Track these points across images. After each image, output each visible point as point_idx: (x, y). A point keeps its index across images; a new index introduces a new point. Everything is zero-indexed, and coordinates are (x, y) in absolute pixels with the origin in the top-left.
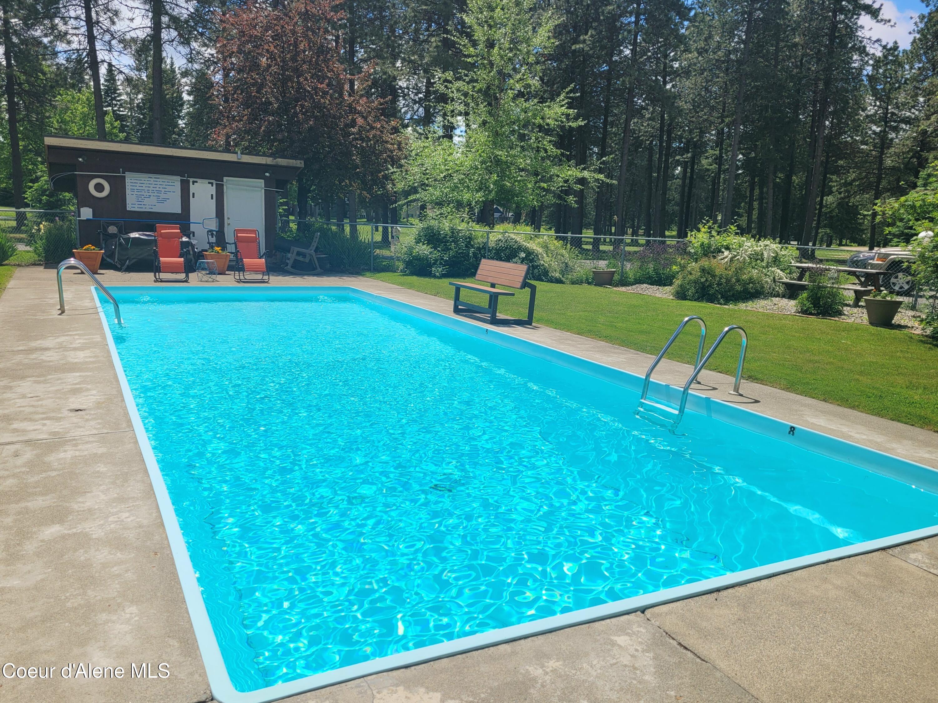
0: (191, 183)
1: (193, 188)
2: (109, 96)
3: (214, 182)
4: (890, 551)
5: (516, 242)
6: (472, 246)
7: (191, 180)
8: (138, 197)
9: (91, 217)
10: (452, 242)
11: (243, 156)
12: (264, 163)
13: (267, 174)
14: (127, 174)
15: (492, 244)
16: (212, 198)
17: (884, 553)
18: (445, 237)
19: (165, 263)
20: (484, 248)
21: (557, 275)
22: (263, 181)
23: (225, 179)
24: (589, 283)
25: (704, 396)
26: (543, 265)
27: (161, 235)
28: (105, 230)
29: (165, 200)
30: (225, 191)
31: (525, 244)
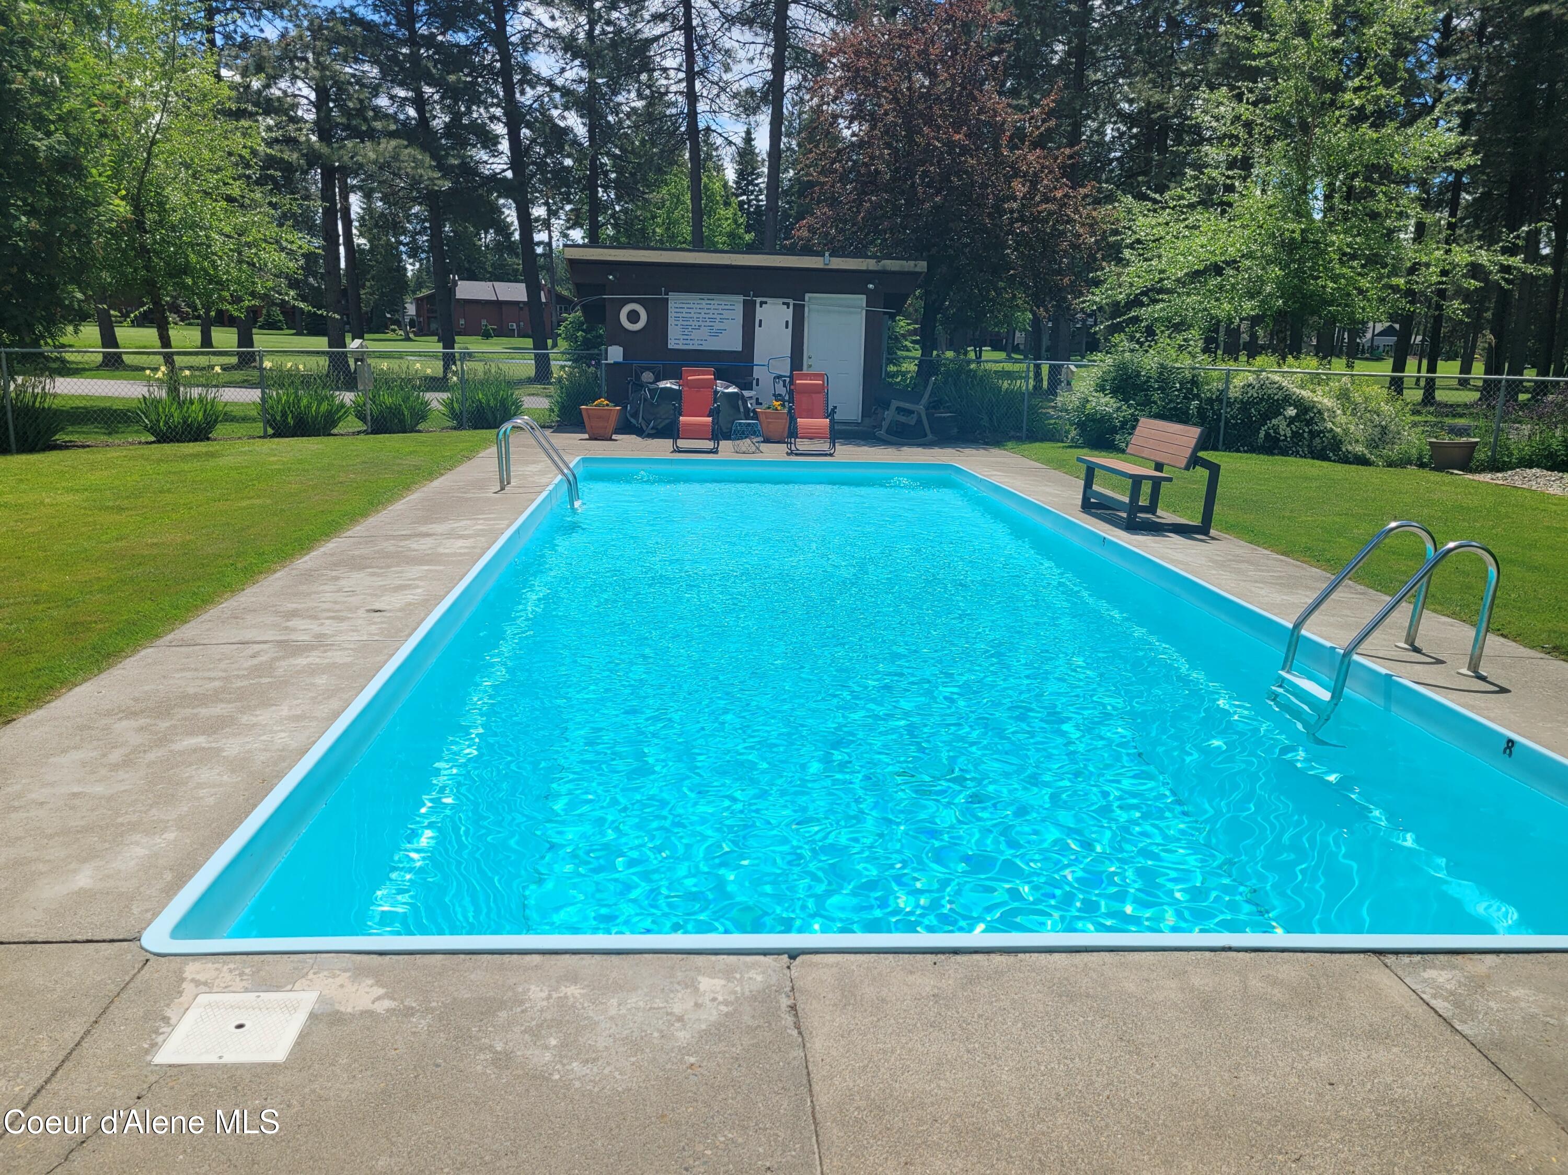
0: (758, 305)
1: (760, 313)
2: (744, 179)
3: (791, 302)
4: (1390, 959)
5: (1280, 388)
6: (1197, 396)
7: (758, 300)
8: (684, 327)
9: (620, 359)
10: (1158, 389)
11: (833, 259)
12: (864, 268)
13: (871, 286)
14: (672, 296)
15: (1233, 393)
16: (787, 327)
17: (1374, 958)
18: (1147, 381)
19: (687, 424)
20: (1219, 400)
21: (1359, 449)
22: (864, 297)
23: (807, 296)
24: (1422, 465)
25: (1384, 671)
26: (1332, 430)
27: (688, 384)
28: (638, 377)
29: (720, 331)
30: (806, 314)
31: (1298, 391)
